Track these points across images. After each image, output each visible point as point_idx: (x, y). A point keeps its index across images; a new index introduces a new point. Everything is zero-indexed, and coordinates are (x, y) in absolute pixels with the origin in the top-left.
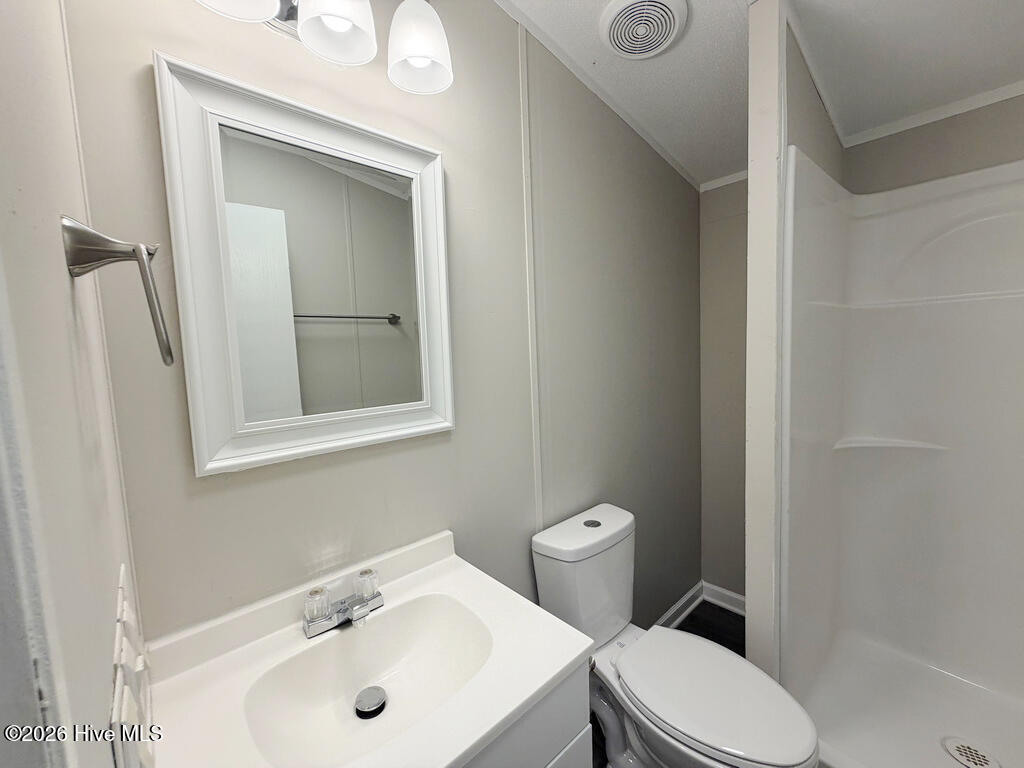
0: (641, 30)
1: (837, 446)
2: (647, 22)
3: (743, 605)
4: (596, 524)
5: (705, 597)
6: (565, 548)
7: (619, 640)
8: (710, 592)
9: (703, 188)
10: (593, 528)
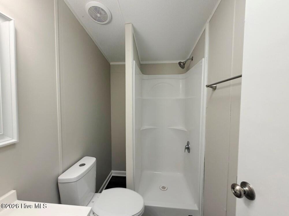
0: (99, 15)
1: (141, 129)
2: (100, 14)
3: (125, 174)
4: (83, 165)
5: (113, 175)
6: (73, 177)
7: (92, 201)
8: (114, 173)
9: (111, 64)
10: (83, 166)
